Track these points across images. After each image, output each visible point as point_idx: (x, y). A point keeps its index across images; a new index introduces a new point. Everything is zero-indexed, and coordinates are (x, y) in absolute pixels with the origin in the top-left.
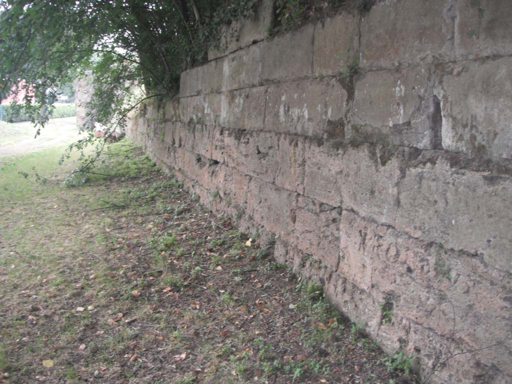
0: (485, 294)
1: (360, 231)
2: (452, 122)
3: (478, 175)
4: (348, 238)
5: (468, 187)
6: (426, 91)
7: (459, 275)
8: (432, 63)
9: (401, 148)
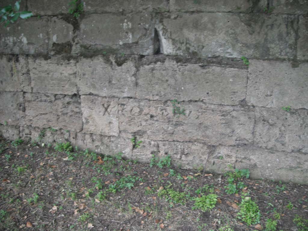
0: (210, 116)
1: (103, 105)
2: (172, 41)
3: (196, 66)
4: (91, 111)
5: (190, 71)
6: (150, 26)
7: (191, 112)
8: (153, 12)
9: (133, 56)
